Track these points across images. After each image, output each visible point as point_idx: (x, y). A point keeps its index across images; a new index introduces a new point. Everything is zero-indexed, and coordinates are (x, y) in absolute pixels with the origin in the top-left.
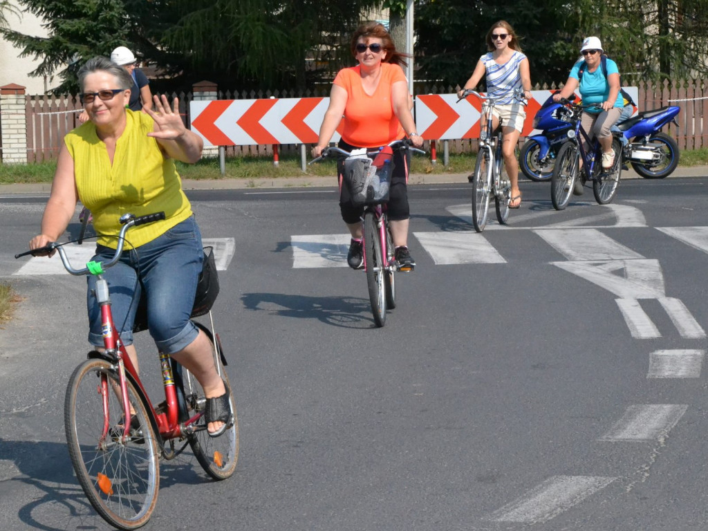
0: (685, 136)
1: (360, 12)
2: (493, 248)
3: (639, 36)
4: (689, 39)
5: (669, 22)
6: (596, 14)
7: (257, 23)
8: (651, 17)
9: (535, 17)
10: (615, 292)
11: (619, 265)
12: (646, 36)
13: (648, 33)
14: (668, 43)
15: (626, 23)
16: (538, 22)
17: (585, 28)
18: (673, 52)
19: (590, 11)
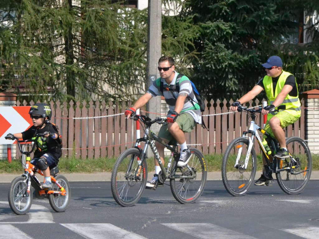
0: (87, 147)
3: (50, 64)
4: (90, 68)
5: (74, 54)
6: (14, 44)
8: (59, 49)
12: (56, 64)
13: (57, 62)
14: (73, 71)
15: (39, 53)
17: (5, 56)
19: (9, 42)
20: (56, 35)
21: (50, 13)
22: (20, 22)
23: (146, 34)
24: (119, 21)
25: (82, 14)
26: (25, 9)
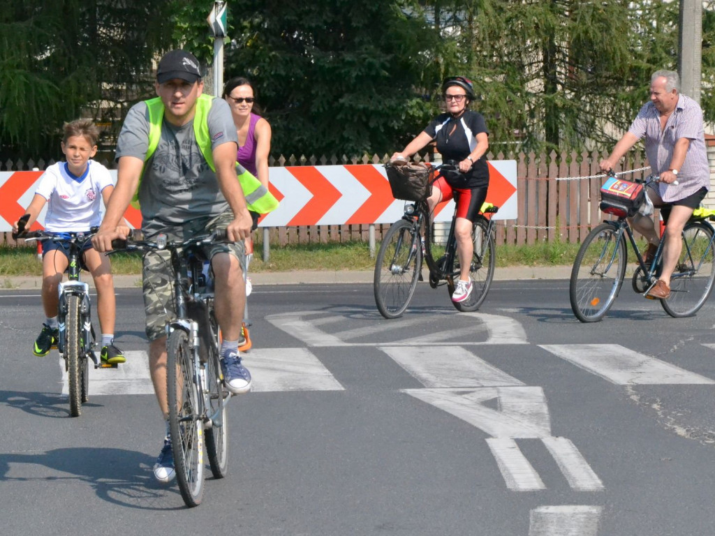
0: (579, 225)
1: (152, 57)
2: (327, 371)
3: (519, 94)
4: (583, 98)
5: (558, 76)
6: (462, 64)
7: (17, 71)
8: (534, 69)
9: (383, 67)
10: (486, 430)
11: (490, 394)
12: (528, 94)
13: (530, 90)
14: (556, 105)
15: (502, 76)
16: (387, 74)
18: (563, 115)
19: (454, 60)
20: (529, 47)
21: (520, 12)
22: (471, 28)
23: (675, 40)
24: (631, 21)
25: (571, 12)
26: (480, 7)
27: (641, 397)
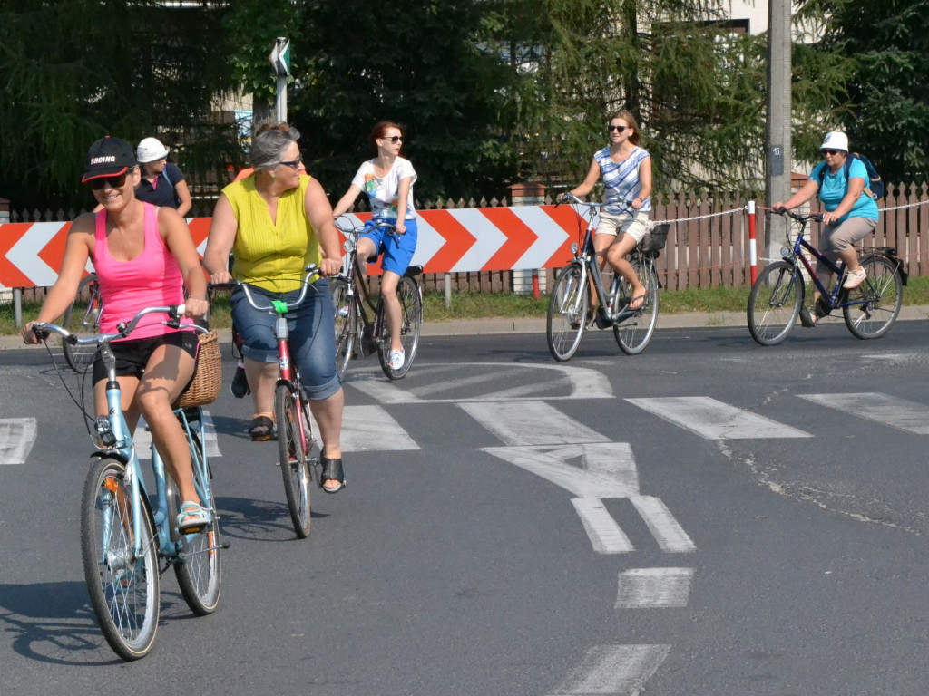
0: (666, 271)
1: (211, 99)
2: (402, 429)
3: (601, 133)
4: (668, 137)
5: (641, 114)
6: (540, 102)
7: (65, 115)
8: (616, 106)
9: (457, 107)
10: (571, 490)
11: (574, 452)
15: (583, 115)
16: (461, 114)
17: (526, 122)
19: (532, 99)
20: (611, 83)
21: (601, 47)
22: (549, 64)
23: (763, 75)
24: (717, 55)
25: (653, 45)
26: (559, 42)
27: (734, 452)
